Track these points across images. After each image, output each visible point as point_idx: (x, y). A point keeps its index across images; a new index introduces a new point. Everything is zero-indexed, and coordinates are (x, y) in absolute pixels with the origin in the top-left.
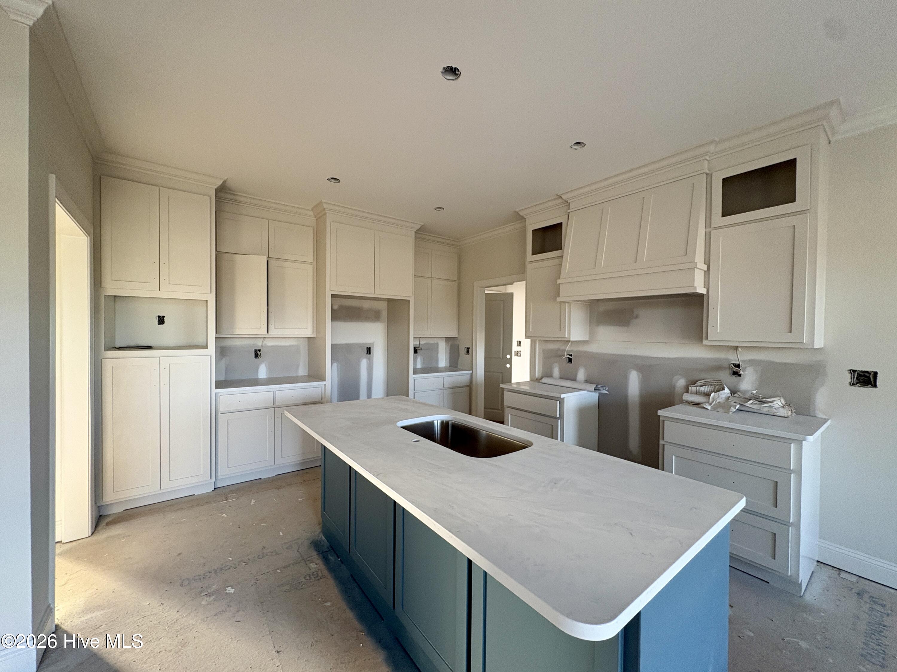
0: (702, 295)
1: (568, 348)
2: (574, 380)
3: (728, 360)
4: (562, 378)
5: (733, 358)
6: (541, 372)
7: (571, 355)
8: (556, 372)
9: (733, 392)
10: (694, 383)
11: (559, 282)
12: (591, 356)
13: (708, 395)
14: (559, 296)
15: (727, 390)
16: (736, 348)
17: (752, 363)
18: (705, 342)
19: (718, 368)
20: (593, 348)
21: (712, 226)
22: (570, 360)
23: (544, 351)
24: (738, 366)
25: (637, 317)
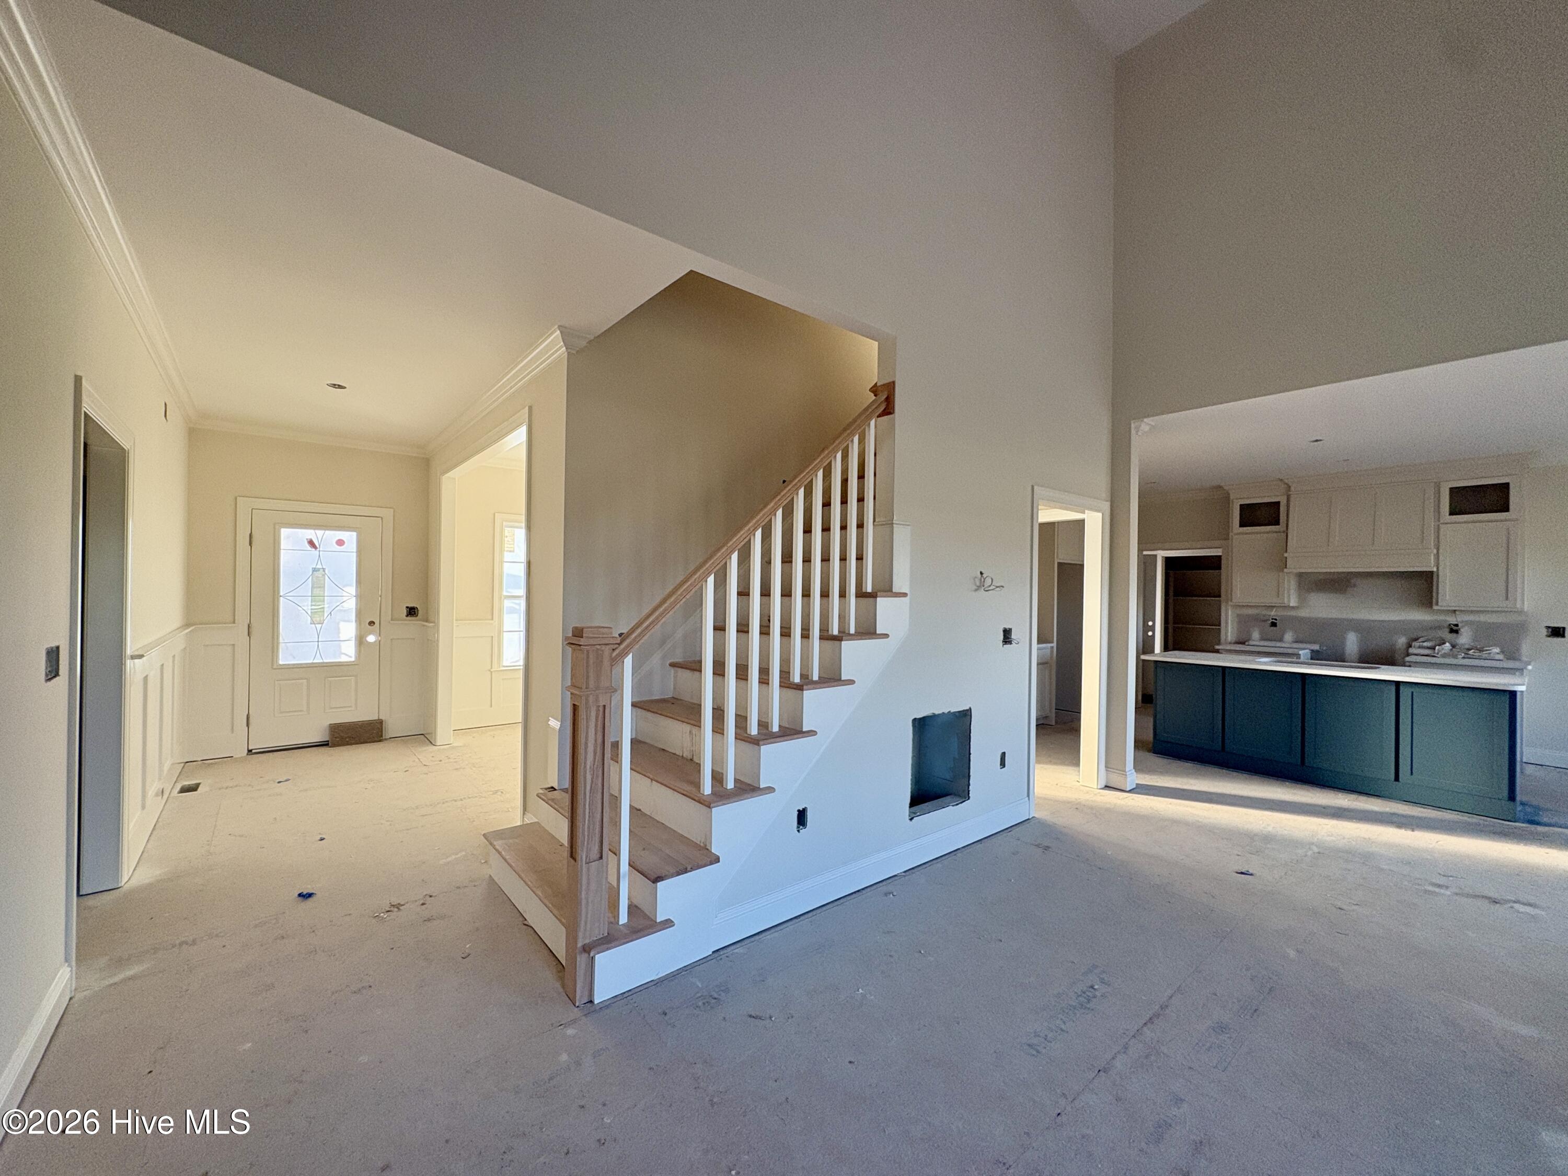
0: (1432, 572)
1: (1273, 613)
2: (1281, 640)
3: (1446, 621)
4: (1262, 639)
5: (1452, 620)
6: (1235, 635)
7: (1276, 620)
8: (1256, 635)
9: (1453, 646)
10: (1416, 640)
11: (1286, 555)
12: (1301, 620)
13: (1434, 648)
14: (1286, 568)
15: (1447, 644)
16: (1455, 611)
17: (1467, 623)
18: (1435, 607)
19: (1439, 628)
20: (1304, 613)
21: (1442, 521)
22: (1274, 624)
23: (1238, 615)
24: (1457, 625)
25: (1355, 586)
